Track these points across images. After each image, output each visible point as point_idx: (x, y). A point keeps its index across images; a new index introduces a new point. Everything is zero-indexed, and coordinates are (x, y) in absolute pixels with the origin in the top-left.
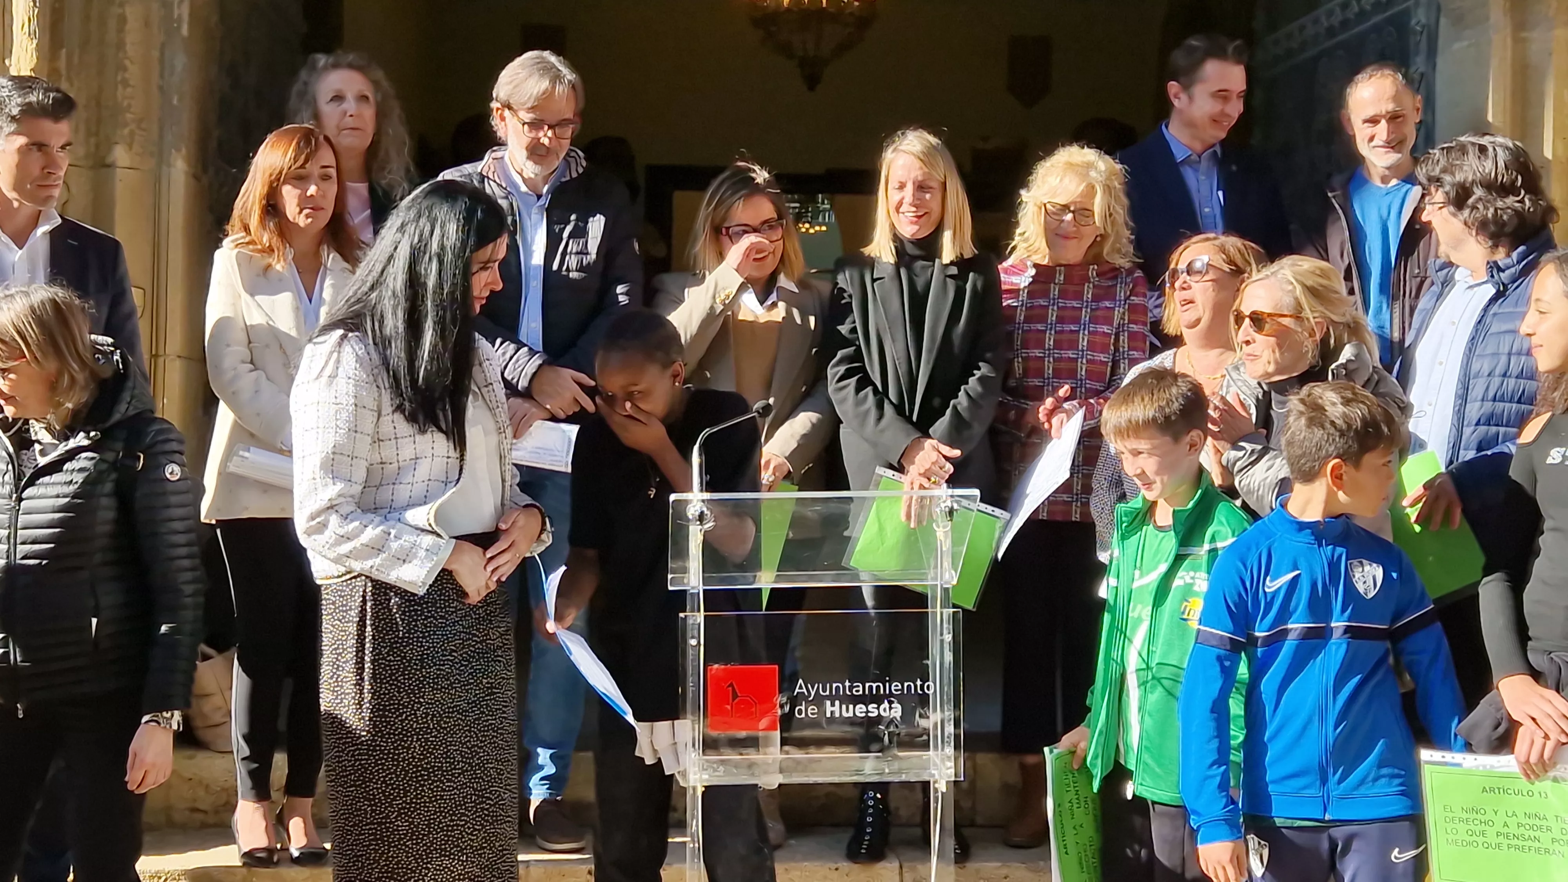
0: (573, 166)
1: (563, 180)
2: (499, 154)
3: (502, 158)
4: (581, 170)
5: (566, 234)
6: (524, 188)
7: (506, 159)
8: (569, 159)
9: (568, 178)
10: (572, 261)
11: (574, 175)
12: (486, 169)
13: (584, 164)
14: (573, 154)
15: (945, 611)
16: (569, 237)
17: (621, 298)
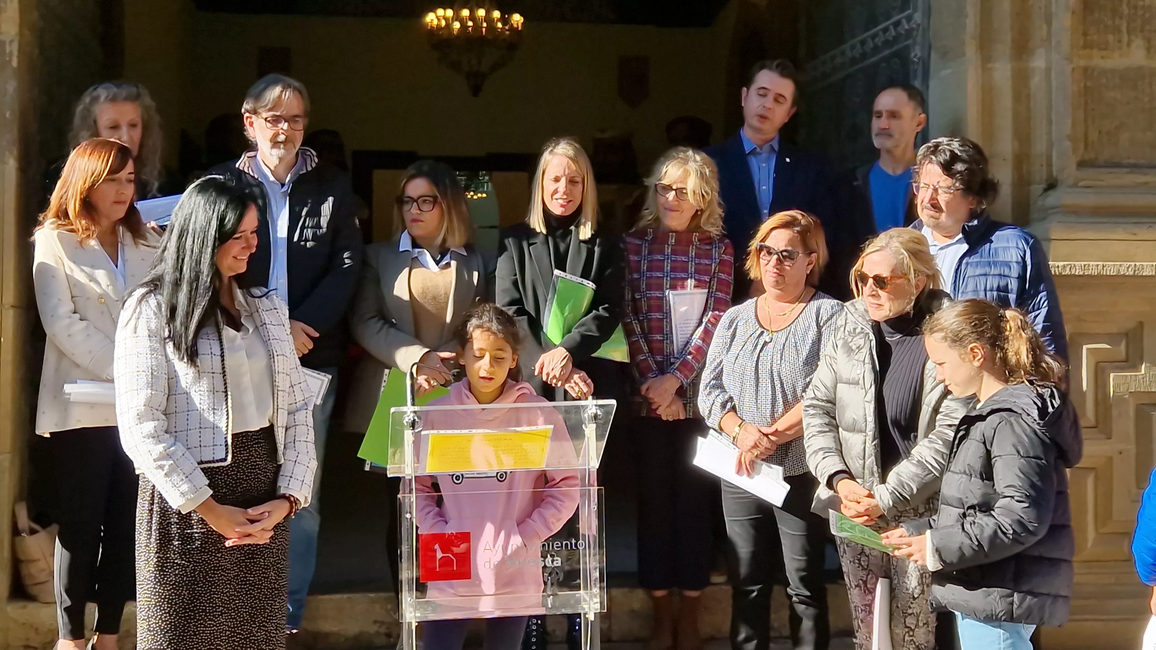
0: (309, 162)
1: (301, 173)
2: (252, 154)
3: (255, 156)
4: (314, 165)
6: (271, 178)
7: (259, 157)
8: (305, 156)
9: (305, 171)
10: (309, 233)
11: (310, 169)
12: (242, 165)
13: (316, 160)
14: (309, 153)
16: (307, 215)
17: (347, 261)
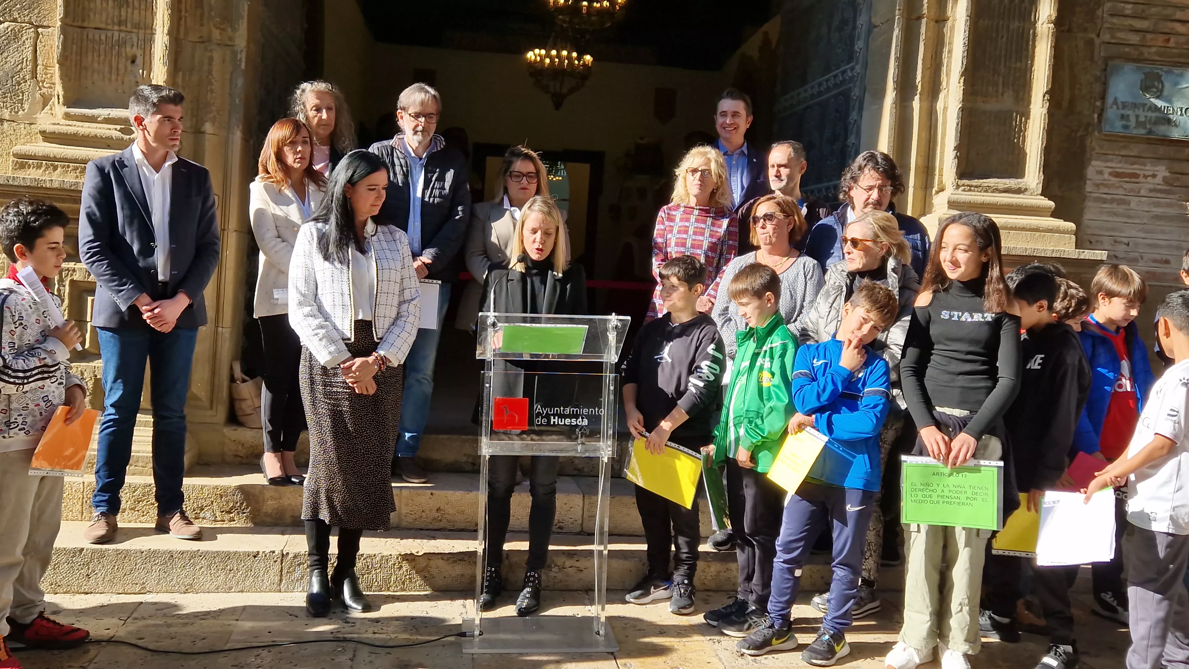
0: (438, 144)
1: (433, 151)
2: (401, 136)
3: (403, 138)
4: (442, 147)
5: (434, 179)
6: (413, 155)
7: (405, 140)
8: (436, 141)
9: (436, 150)
10: (437, 192)
11: (439, 149)
12: (394, 143)
13: (443, 143)
15: (611, 375)
16: (436, 180)
17: (460, 213)
